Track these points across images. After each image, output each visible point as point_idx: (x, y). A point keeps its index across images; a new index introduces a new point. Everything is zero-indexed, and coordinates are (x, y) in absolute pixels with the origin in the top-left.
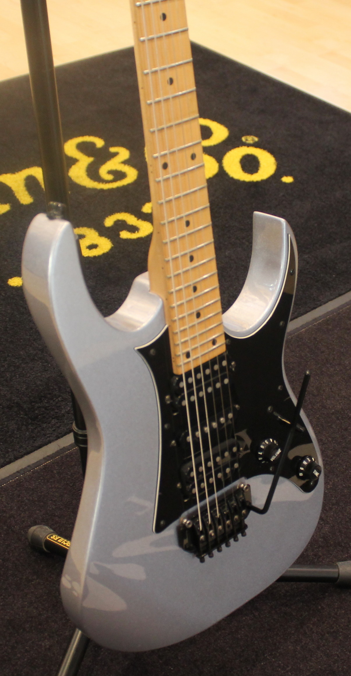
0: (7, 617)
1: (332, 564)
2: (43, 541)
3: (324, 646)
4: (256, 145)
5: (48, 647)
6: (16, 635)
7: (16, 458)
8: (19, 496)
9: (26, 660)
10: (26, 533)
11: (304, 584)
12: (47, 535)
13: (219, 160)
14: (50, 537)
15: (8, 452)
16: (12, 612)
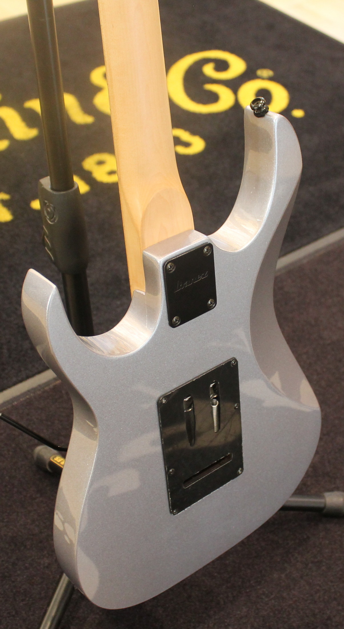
0: (10, 534)
1: (319, 495)
2: (47, 462)
3: (307, 575)
4: (271, 79)
5: (46, 564)
6: (17, 551)
7: (28, 377)
8: (28, 414)
9: (25, 577)
10: (33, 450)
11: (292, 512)
12: (51, 456)
13: (235, 91)
14: (53, 459)
15: (20, 371)
16: (14, 529)
